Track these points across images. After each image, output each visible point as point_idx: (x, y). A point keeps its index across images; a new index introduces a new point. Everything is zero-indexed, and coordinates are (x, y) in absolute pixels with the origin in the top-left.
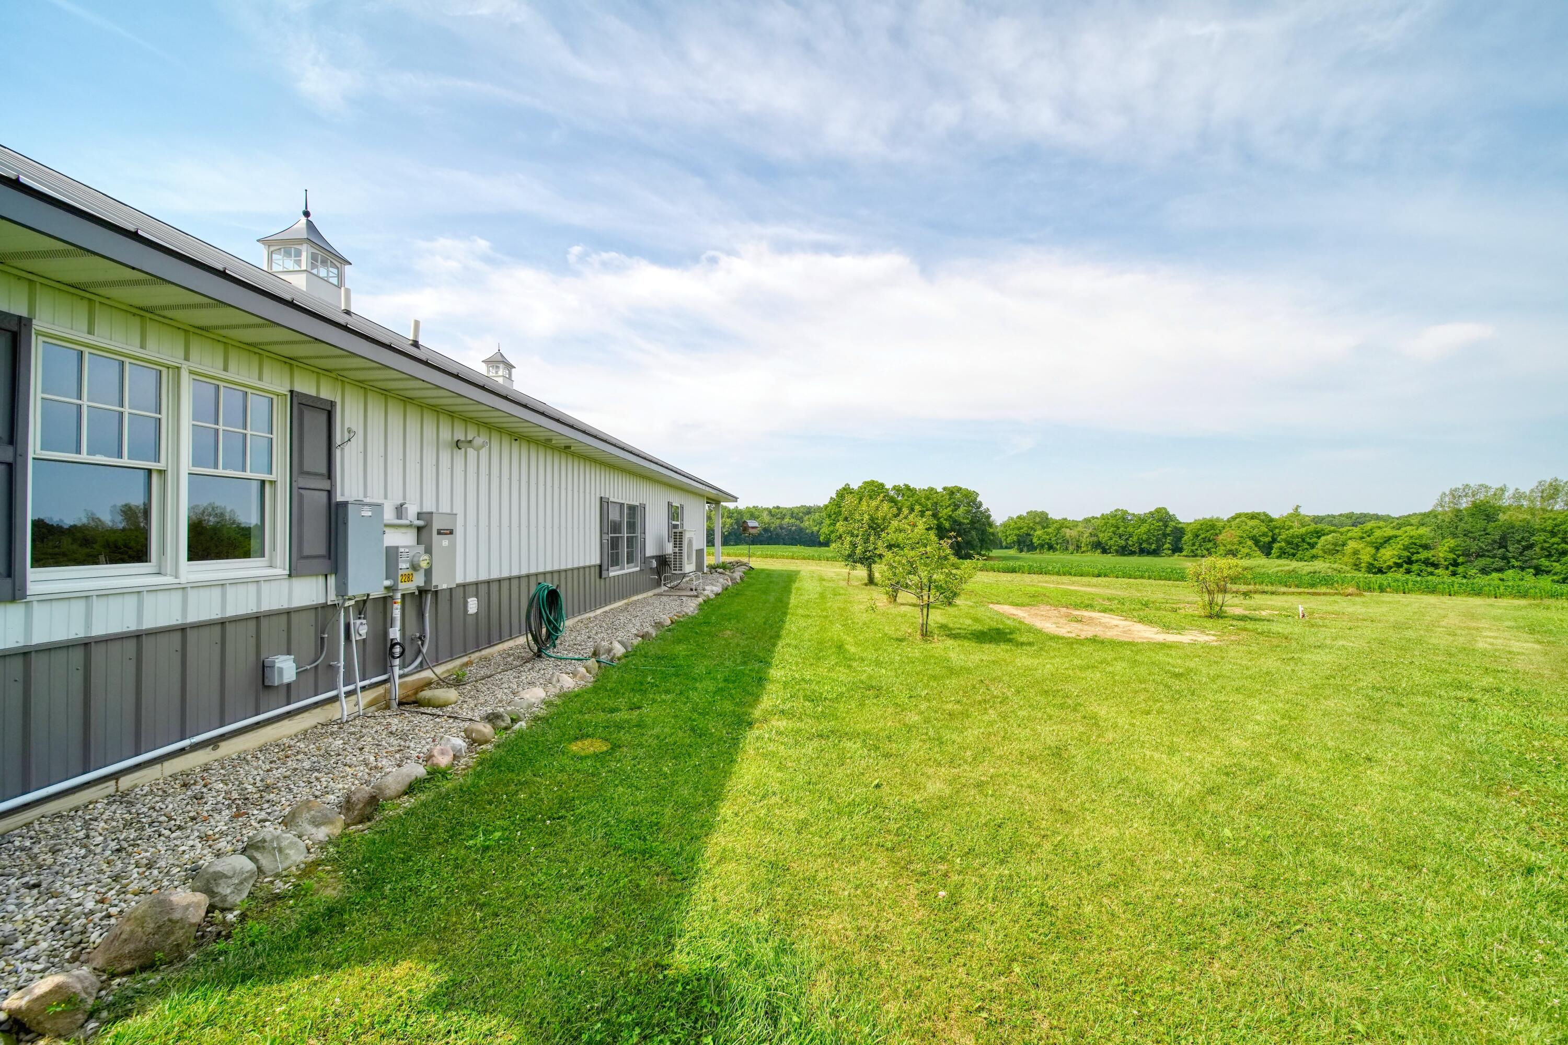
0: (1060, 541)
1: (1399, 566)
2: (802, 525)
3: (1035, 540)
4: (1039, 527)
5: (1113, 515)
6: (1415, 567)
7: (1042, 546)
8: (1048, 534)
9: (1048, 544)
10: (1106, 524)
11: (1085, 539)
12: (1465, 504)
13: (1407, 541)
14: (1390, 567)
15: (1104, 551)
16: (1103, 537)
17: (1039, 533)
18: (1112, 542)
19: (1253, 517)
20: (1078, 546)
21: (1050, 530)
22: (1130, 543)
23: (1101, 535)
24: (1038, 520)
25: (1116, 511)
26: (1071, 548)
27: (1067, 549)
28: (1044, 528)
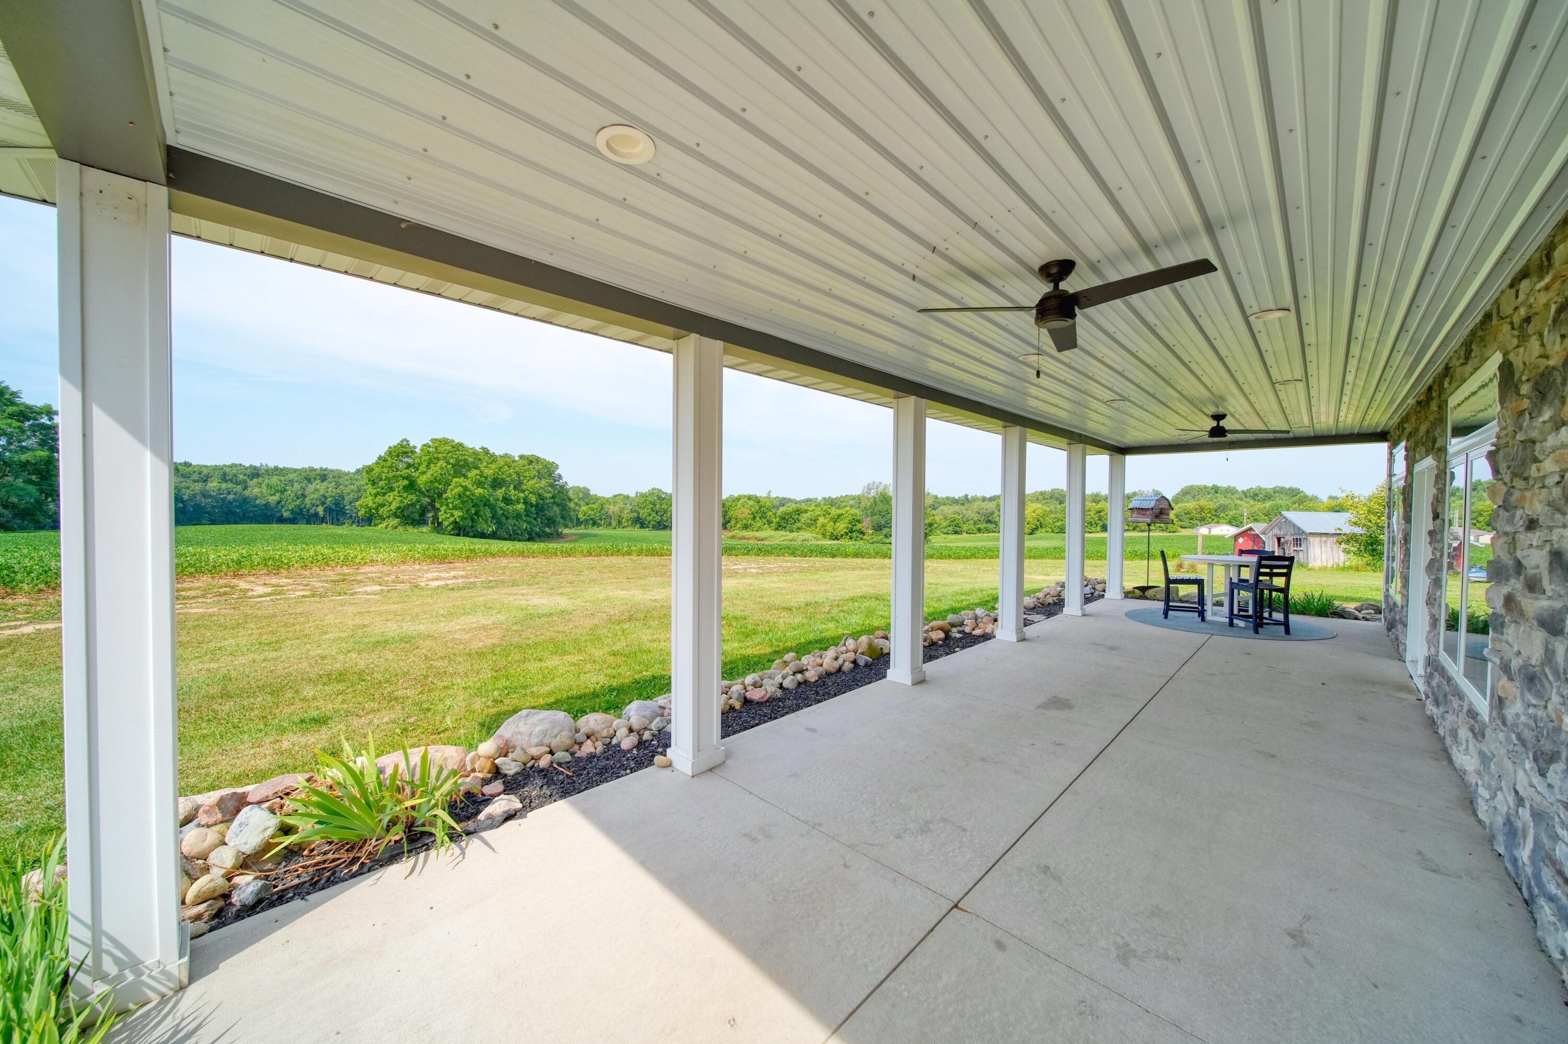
0: (603, 517)
1: (847, 534)
2: (247, 493)
3: (580, 516)
4: (582, 503)
5: (651, 493)
6: (854, 535)
7: (587, 521)
8: (593, 510)
9: (592, 519)
10: (645, 501)
11: (626, 515)
12: (873, 493)
13: (850, 518)
14: (842, 536)
15: (643, 526)
16: (643, 513)
17: (584, 508)
18: (651, 518)
19: (750, 498)
20: (619, 522)
21: (594, 506)
22: (665, 518)
23: (641, 512)
24: (581, 495)
25: (653, 489)
26: (614, 523)
27: (610, 524)
28: (587, 504)
